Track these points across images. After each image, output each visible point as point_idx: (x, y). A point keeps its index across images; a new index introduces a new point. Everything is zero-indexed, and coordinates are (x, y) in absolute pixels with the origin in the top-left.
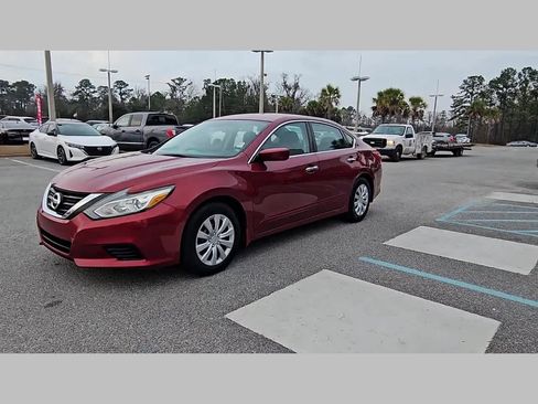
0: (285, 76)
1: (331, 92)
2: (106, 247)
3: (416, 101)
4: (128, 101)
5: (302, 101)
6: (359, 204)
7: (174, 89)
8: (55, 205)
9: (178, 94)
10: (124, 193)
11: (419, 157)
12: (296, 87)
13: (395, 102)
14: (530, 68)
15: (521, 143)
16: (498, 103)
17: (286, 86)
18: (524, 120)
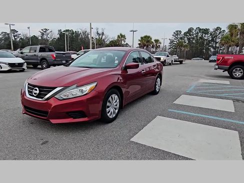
0: (97, 29)
1: (122, 37)
2: (67, 113)
3: (157, 41)
4: (18, 39)
5: (106, 40)
6: (157, 87)
7: (43, 34)
8: (35, 94)
9: (45, 37)
10: (75, 86)
11: (170, 64)
12: (103, 34)
13: (148, 41)
14: (199, 28)
15: (197, 59)
16: (187, 42)
17: (98, 34)
18: (197, 48)
